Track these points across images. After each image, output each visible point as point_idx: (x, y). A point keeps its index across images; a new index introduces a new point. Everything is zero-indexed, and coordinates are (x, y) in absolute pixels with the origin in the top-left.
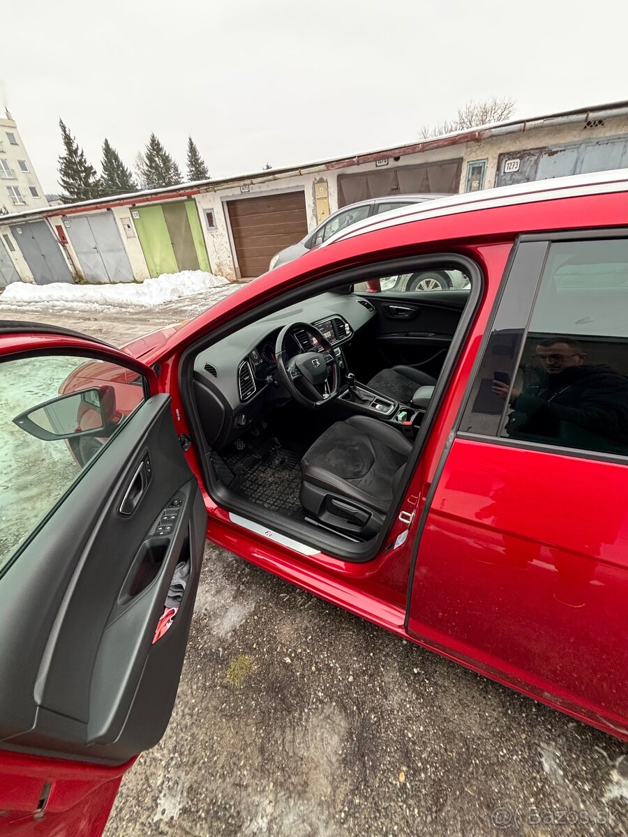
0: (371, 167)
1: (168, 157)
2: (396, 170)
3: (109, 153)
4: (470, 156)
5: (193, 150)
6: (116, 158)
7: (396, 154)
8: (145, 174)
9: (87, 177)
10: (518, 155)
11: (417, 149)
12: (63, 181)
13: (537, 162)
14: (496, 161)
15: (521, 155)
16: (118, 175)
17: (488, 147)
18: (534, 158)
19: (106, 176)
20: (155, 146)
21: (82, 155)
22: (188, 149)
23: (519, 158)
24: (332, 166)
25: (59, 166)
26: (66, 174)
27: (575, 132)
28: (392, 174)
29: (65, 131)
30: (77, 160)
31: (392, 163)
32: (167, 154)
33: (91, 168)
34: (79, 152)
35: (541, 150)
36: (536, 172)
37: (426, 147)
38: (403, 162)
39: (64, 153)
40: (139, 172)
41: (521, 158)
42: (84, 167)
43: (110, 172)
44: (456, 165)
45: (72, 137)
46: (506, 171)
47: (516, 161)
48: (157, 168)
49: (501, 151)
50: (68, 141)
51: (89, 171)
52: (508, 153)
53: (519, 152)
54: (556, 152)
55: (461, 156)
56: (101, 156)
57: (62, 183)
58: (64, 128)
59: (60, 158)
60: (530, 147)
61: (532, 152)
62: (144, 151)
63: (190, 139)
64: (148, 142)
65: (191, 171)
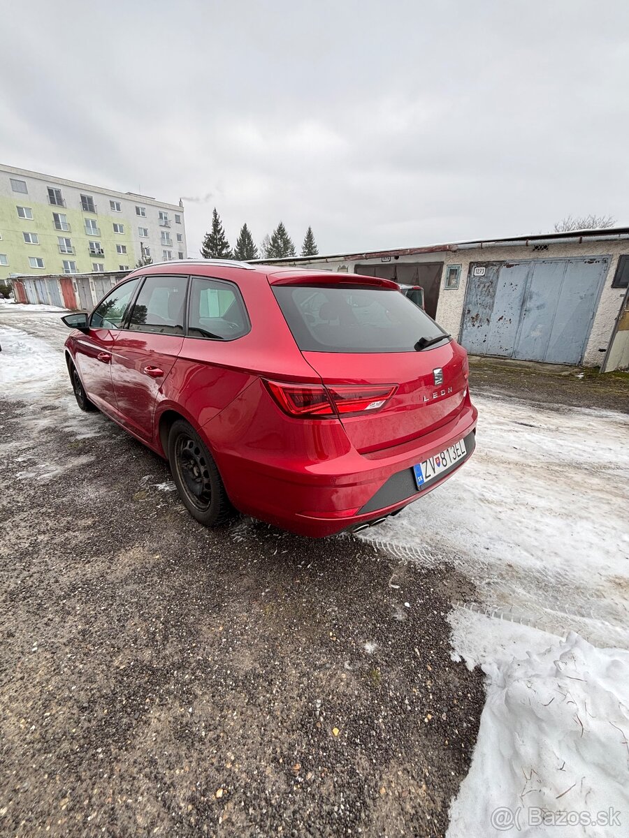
0: (378, 261)
1: (289, 240)
2: (396, 266)
3: (245, 234)
4: (449, 262)
5: (310, 236)
6: (249, 238)
7: (397, 254)
8: (268, 251)
9: (222, 249)
10: (484, 265)
11: (407, 253)
12: (204, 250)
13: (498, 271)
14: (468, 267)
15: (487, 265)
16: (247, 249)
17: (461, 256)
18: (495, 268)
19: (237, 250)
20: (281, 231)
21: (223, 234)
22: (306, 235)
23: (485, 266)
24: (349, 258)
25: (204, 240)
26: (207, 246)
27: (526, 253)
28: (393, 268)
29: (216, 217)
30: (219, 237)
31: (393, 261)
32: (288, 238)
33: (227, 243)
34: (221, 232)
35: (501, 263)
36: (498, 278)
37: (413, 252)
38: (401, 260)
39: (210, 231)
40: (263, 249)
41: (486, 267)
42: (222, 242)
43: (241, 247)
44: (439, 266)
45: (219, 221)
46: (475, 275)
47: (482, 268)
48: (278, 247)
49: (472, 261)
50: (216, 223)
51: (225, 245)
52: (477, 263)
53: (485, 263)
54: (513, 265)
55: (442, 261)
56: (238, 235)
57: (202, 252)
58: (215, 214)
59: (207, 234)
60: (493, 260)
61: (494, 263)
62: (271, 234)
63: (310, 229)
64: (276, 228)
65: (304, 252)
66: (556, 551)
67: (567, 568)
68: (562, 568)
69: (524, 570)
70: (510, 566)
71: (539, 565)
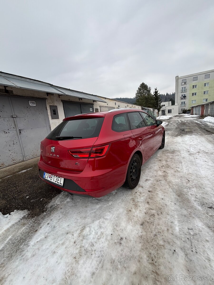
66: (35, 256)
67: (23, 257)
68: (24, 254)
69: (31, 236)
70: (36, 231)
71: (32, 243)
